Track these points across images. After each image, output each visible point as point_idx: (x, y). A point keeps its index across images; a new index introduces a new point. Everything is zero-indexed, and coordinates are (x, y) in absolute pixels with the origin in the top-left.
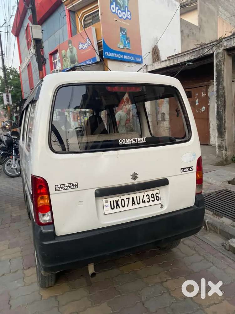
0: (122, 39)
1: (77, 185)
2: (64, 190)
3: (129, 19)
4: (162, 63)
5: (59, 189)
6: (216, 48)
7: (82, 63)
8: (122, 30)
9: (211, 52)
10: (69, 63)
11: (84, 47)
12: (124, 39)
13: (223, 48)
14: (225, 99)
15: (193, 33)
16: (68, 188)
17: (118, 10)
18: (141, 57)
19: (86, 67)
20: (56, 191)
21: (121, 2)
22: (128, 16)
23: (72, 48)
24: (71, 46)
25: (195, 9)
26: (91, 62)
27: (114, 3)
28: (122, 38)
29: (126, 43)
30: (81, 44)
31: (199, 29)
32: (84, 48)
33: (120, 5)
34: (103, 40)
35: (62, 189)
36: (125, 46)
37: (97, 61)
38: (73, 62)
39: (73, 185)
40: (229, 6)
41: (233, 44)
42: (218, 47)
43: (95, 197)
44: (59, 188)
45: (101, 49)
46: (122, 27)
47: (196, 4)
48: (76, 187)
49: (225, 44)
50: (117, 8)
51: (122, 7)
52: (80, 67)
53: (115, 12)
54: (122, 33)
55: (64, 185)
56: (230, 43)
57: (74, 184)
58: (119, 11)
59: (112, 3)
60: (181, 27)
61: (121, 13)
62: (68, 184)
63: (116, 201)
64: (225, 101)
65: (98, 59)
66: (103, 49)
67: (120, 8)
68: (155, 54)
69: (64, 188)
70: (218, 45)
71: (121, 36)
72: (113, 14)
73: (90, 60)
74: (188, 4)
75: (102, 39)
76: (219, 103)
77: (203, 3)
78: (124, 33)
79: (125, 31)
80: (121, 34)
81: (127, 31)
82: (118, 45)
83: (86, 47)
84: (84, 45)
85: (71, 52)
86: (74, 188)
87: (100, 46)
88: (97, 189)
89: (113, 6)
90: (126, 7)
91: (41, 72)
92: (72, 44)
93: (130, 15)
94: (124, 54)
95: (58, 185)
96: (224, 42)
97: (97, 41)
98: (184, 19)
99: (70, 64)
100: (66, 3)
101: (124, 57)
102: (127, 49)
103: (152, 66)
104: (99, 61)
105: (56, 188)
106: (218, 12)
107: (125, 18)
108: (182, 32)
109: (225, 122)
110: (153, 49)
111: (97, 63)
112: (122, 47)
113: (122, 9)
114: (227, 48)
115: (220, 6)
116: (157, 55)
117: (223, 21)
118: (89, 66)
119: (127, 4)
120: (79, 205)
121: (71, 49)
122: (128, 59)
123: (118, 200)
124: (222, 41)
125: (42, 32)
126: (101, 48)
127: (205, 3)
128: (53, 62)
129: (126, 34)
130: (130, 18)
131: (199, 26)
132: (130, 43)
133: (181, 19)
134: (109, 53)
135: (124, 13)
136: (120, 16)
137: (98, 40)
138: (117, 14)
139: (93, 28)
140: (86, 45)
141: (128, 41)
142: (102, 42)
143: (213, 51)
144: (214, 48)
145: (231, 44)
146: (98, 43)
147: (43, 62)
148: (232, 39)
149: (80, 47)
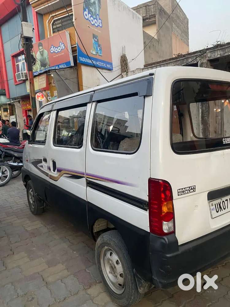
0: (95, 46)
1: (195, 189)
2: (185, 194)
3: (100, 27)
4: (143, 70)
5: (181, 194)
6: (200, 58)
7: (54, 67)
8: (94, 36)
9: (195, 62)
10: (38, 66)
11: (56, 50)
12: (96, 46)
13: (207, 59)
14: (209, 105)
15: (153, 45)
16: (188, 192)
17: (90, 17)
18: (111, 64)
19: (60, 71)
20: (178, 195)
21: (93, 9)
22: (99, 23)
23: (43, 51)
24: (42, 49)
25: (154, 23)
26: (64, 66)
27: (87, 9)
28: (94, 44)
29: (98, 49)
30: (53, 48)
31: (158, 42)
32: (56, 52)
33: (92, 12)
34: (78, 45)
35: (183, 193)
36: (97, 52)
37: (71, 65)
38: (43, 65)
39: (192, 189)
40: (180, 23)
41: (217, 55)
42: (202, 58)
43: (208, 200)
44: (181, 192)
45: (75, 54)
46: (94, 33)
47: (154, 19)
48: (194, 190)
49: (209, 55)
50: (90, 15)
51: (94, 15)
52: (54, 71)
53: (88, 19)
54: (95, 40)
55: (185, 188)
56: (214, 54)
57: (193, 187)
58: (92, 18)
59: (85, 10)
60: (144, 39)
61: (93, 20)
62: (188, 187)
63: (219, 203)
64: (209, 107)
65: (72, 64)
66: (77, 54)
67: (92, 15)
68: (123, 62)
69: (185, 192)
70: (202, 56)
71: (93, 42)
72: (86, 20)
73: (64, 64)
74: (147, 19)
75: (76, 44)
76: (204, 109)
77: (161, 18)
78: (96, 40)
79: (97, 38)
80: (93, 40)
81: (99, 38)
82: (91, 51)
83: (59, 51)
84: (56, 49)
85: (42, 55)
86: (192, 192)
87: (74, 50)
88: (209, 191)
89: (86, 13)
90: (97, 15)
91: (30, 72)
92: (42, 47)
93: (101, 23)
94: (97, 60)
95: (180, 189)
96: (208, 54)
97: (71, 46)
98: (146, 32)
99: (40, 67)
100: (33, 5)
101: (96, 63)
102: (99, 55)
103: (133, 73)
104: (74, 65)
105: (178, 193)
106: (172, 28)
107: (96, 25)
108: (144, 43)
109: (209, 126)
110: (122, 57)
111: (71, 67)
112: (94, 53)
113: (94, 17)
114: (211, 58)
115: (173, 23)
116: (126, 63)
117: (176, 37)
118: (64, 70)
119: (99, 13)
120: (195, 209)
121: (41, 52)
122: (100, 66)
123: (220, 202)
124: (206, 52)
125: (33, 31)
126: (75, 52)
127: (162, 19)
128: (16, 64)
129: (98, 41)
130: (101, 25)
131: (158, 39)
132: (101, 51)
133: (144, 31)
134: (83, 58)
135: (95, 20)
136: (93, 23)
137: (72, 44)
138: (90, 21)
139: (66, 33)
140: (59, 49)
141: (100, 48)
142: (76, 46)
143: (198, 61)
144: (198, 59)
145: (215, 56)
146: (72, 48)
147: (33, 62)
148: (216, 51)
149: (52, 50)
